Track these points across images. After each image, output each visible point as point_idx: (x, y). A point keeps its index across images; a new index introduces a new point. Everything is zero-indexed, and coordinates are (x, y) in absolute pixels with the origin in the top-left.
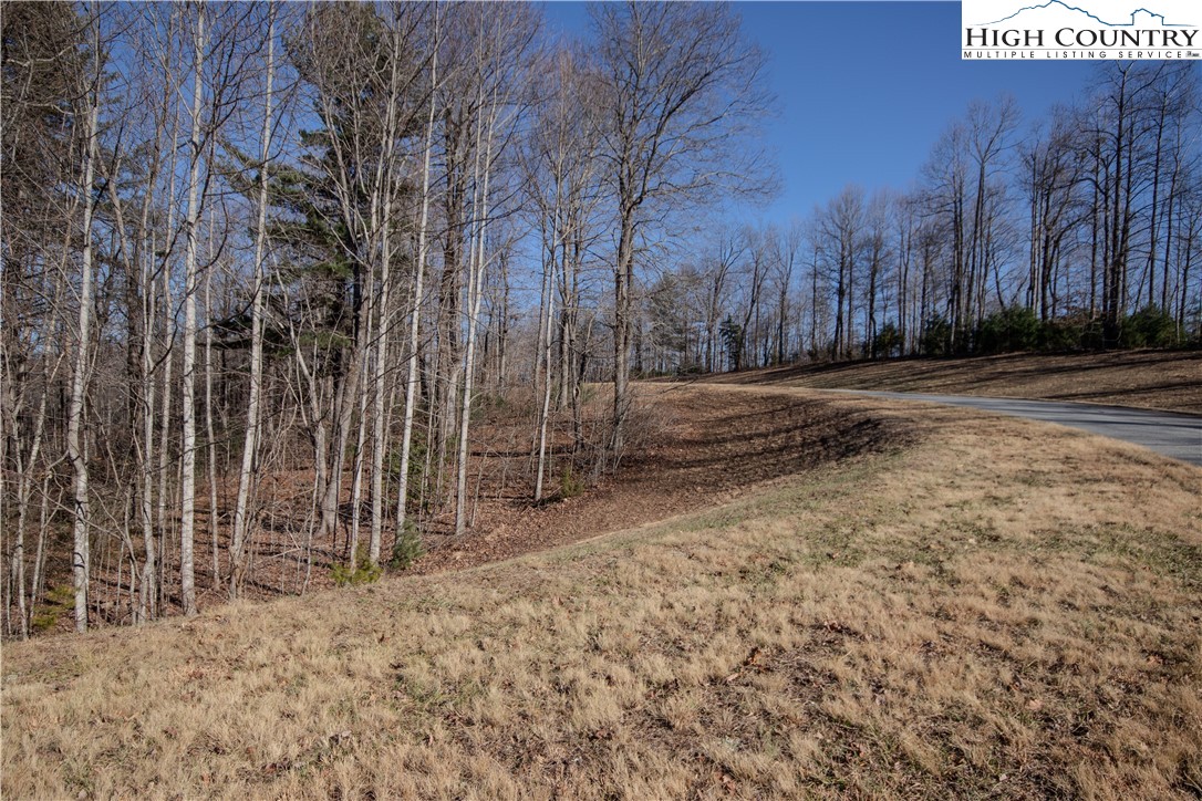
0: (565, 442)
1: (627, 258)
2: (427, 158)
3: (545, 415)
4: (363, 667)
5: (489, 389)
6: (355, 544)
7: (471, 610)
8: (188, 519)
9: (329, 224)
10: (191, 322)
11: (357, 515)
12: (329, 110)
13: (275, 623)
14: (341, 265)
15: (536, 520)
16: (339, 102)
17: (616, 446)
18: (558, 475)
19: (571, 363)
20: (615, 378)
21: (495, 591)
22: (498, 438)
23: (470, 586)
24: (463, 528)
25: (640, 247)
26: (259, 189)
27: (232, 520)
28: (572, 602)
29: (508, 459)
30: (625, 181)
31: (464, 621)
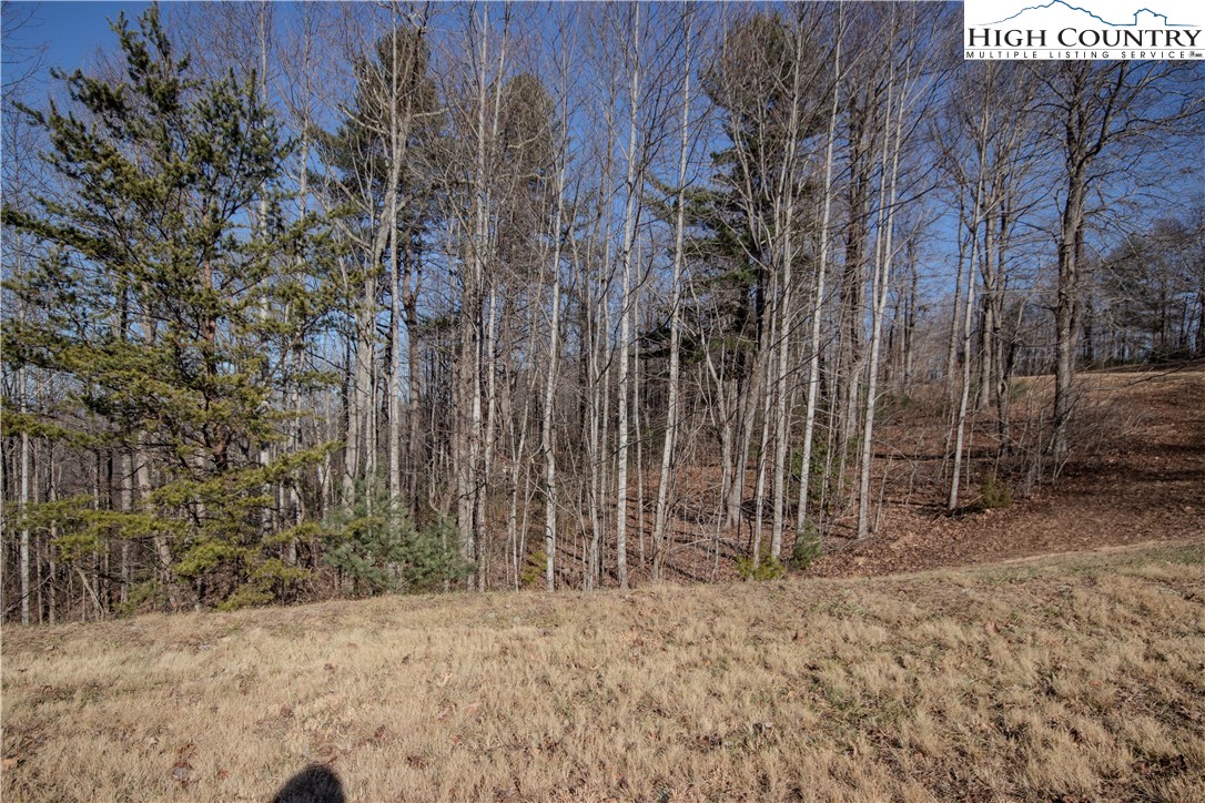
0: (986, 445)
1: (1076, 223)
2: (830, 153)
3: (963, 414)
4: (780, 663)
5: (894, 387)
6: (758, 540)
7: (887, 622)
8: (622, 505)
9: (737, 234)
10: (625, 337)
11: (760, 512)
12: (737, 127)
13: (698, 607)
14: (746, 271)
15: (950, 531)
16: (746, 118)
17: (1058, 449)
18: (978, 482)
19: (994, 353)
20: (1055, 370)
21: (914, 605)
22: (905, 439)
23: (885, 596)
24: (865, 533)
25: (1095, 207)
26: (676, 211)
27: (653, 509)
28: (1011, 630)
29: (916, 463)
30: (1074, 130)
31: (880, 633)
